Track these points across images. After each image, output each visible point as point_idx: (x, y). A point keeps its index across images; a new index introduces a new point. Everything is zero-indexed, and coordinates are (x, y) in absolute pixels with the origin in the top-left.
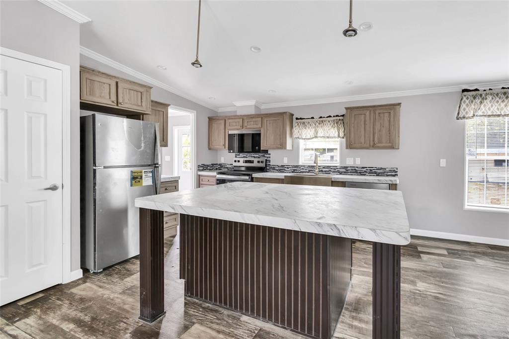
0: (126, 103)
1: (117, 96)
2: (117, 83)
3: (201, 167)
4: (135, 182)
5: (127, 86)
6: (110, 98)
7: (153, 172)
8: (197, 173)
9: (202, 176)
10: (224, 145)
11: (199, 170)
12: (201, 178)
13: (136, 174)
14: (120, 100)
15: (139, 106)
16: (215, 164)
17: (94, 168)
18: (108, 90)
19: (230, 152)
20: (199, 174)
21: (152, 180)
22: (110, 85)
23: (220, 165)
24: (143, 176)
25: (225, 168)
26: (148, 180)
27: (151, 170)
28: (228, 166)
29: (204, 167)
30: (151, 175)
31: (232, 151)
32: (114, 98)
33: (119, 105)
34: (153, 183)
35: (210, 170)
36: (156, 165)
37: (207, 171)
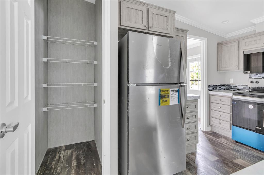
0: (155, 27)
1: (148, 22)
2: (148, 10)
3: (211, 87)
4: (163, 101)
5: (156, 11)
6: (143, 24)
7: (178, 91)
8: (208, 92)
9: (213, 95)
10: (238, 66)
11: (209, 90)
12: (212, 97)
13: (164, 93)
14: (151, 25)
15: (165, 29)
16: (223, 85)
17: (128, 85)
18: (142, 17)
19: (247, 73)
20: (209, 93)
21: (177, 99)
22: (142, 11)
23: (228, 85)
24: (170, 95)
25: (235, 88)
26: (174, 99)
27: (177, 89)
28: (238, 87)
29: (213, 88)
30: (176, 94)
31: (249, 72)
32: (145, 23)
33: (150, 29)
34: (179, 102)
35: (219, 90)
36: (181, 84)
37: (216, 90)
